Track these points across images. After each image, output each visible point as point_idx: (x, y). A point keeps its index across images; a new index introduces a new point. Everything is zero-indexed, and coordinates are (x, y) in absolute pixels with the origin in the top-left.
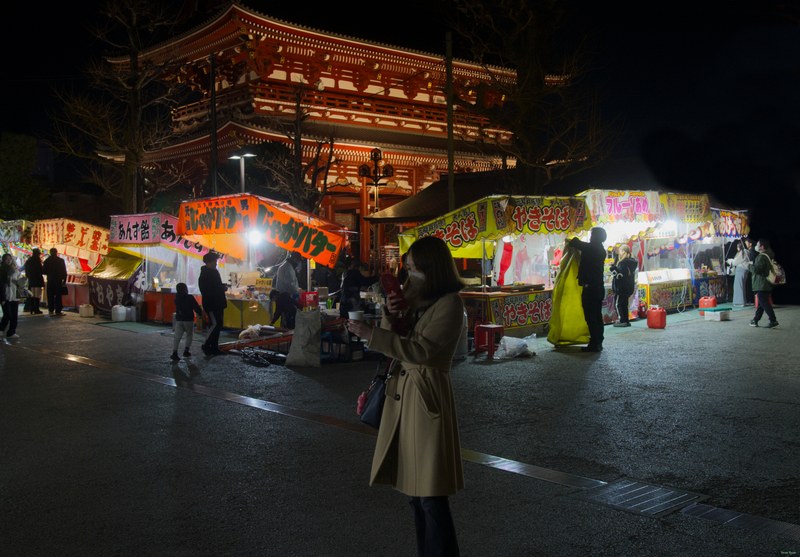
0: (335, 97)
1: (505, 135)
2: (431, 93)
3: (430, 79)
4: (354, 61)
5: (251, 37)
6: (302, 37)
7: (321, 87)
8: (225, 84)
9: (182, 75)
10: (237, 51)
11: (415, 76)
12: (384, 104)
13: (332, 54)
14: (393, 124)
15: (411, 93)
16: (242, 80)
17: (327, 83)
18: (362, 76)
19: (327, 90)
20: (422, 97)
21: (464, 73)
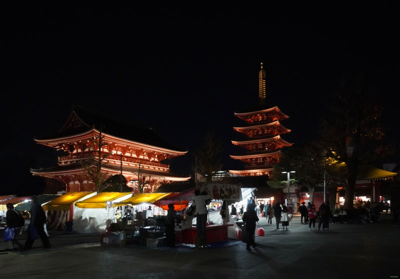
0: (116, 157)
1: (166, 169)
2: (144, 156)
3: (145, 152)
4: (123, 146)
5: (95, 138)
6: (109, 138)
7: (113, 154)
8: (79, 151)
9: (63, 147)
10: (88, 141)
11: (140, 151)
12: (131, 159)
13: (117, 143)
14: (134, 166)
15: (138, 156)
16: (87, 150)
17: (114, 152)
18: (125, 150)
19: (115, 155)
20: (141, 157)
21: (154, 150)
